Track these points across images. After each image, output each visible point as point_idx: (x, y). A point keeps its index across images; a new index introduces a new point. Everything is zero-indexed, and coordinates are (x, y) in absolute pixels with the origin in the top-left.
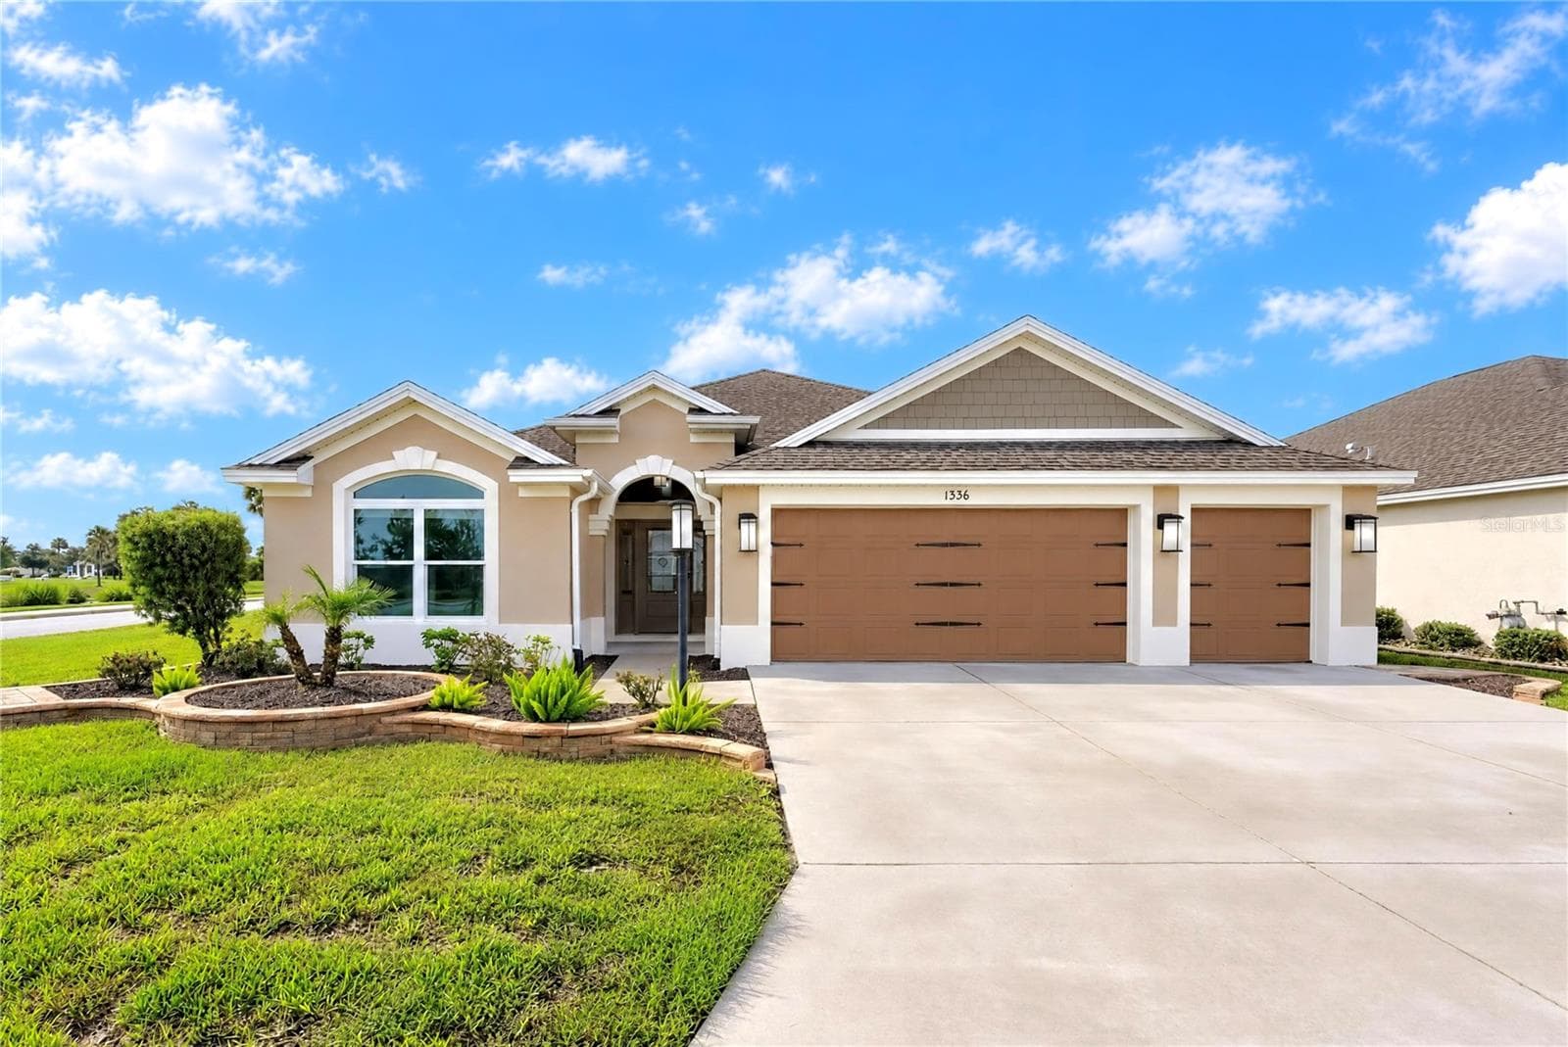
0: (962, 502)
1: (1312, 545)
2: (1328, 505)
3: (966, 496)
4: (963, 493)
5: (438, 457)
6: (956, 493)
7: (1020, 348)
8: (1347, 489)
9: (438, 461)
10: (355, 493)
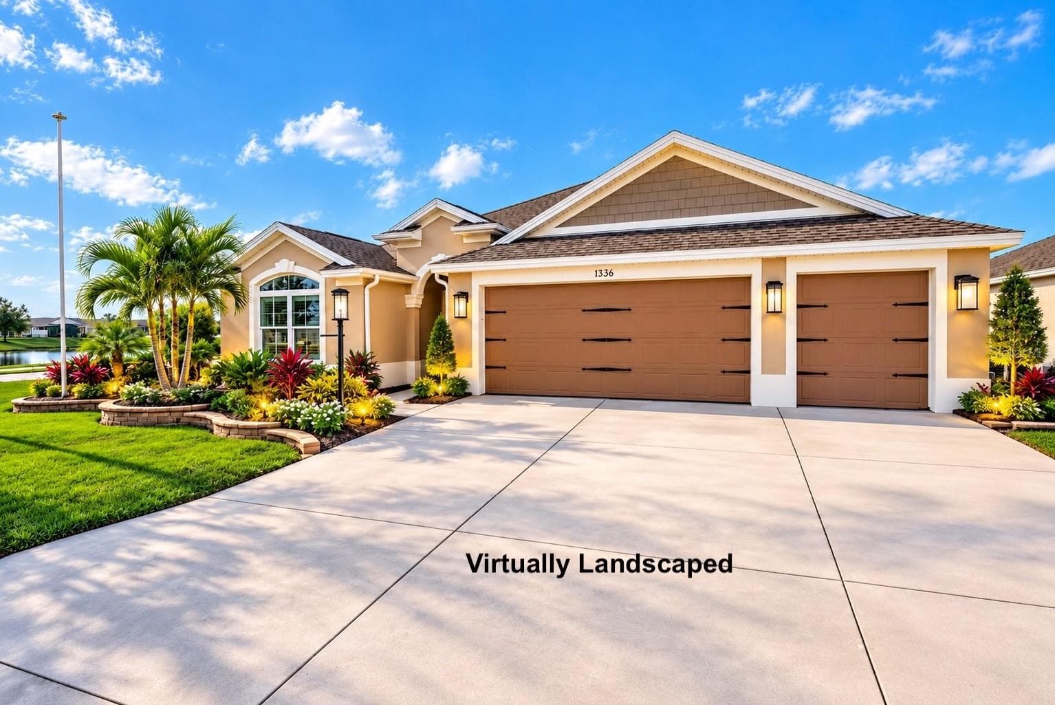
0: (609, 279)
1: (930, 304)
2: (935, 268)
3: (611, 273)
4: (608, 272)
5: (295, 264)
6: (604, 272)
7: (675, 156)
8: (951, 252)
9: (296, 267)
10: (261, 287)
